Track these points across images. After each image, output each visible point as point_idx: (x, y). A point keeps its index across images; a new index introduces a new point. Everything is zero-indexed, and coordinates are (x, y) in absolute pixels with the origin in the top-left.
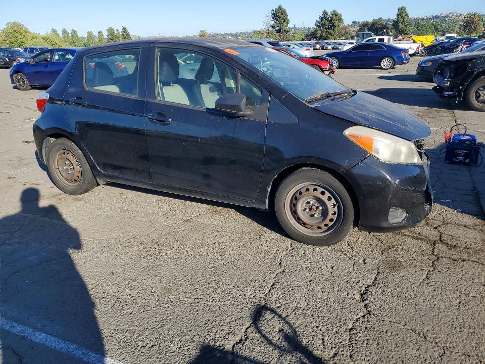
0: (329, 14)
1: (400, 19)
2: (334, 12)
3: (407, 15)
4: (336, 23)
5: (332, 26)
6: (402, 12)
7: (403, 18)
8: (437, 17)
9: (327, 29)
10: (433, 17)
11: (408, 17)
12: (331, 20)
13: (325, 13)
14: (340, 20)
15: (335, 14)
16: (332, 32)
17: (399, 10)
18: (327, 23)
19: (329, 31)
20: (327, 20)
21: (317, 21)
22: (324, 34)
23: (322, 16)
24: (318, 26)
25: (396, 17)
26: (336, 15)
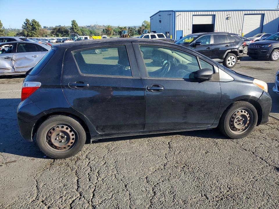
0: (30, 21)
1: (74, 27)
2: (34, 20)
3: (77, 25)
4: (37, 27)
5: (34, 29)
6: (74, 22)
7: (75, 26)
8: (89, 27)
9: (31, 30)
10: (88, 27)
11: (78, 26)
12: (33, 25)
13: (27, 20)
14: (39, 26)
15: (34, 21)
16: (35, 32)
17: (72, 22)
18: (31, 27)
19: (33, 32)
20: (30, 25)
21: (23, 25)
22: (30, 34)
23: (26, 22)
24: (24, 28)
25: (71, 26)
26: (35, 23)
